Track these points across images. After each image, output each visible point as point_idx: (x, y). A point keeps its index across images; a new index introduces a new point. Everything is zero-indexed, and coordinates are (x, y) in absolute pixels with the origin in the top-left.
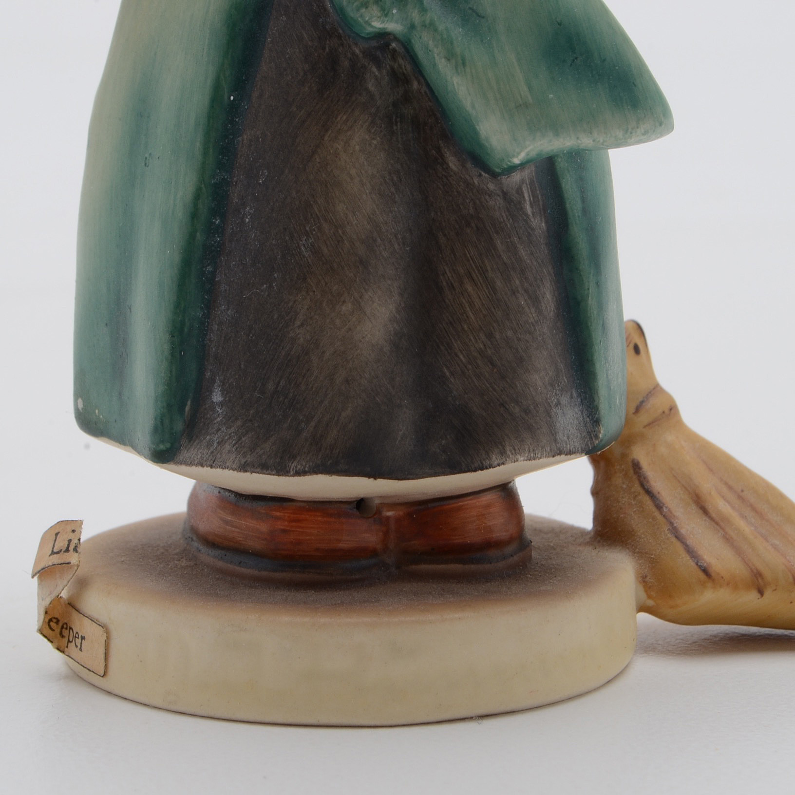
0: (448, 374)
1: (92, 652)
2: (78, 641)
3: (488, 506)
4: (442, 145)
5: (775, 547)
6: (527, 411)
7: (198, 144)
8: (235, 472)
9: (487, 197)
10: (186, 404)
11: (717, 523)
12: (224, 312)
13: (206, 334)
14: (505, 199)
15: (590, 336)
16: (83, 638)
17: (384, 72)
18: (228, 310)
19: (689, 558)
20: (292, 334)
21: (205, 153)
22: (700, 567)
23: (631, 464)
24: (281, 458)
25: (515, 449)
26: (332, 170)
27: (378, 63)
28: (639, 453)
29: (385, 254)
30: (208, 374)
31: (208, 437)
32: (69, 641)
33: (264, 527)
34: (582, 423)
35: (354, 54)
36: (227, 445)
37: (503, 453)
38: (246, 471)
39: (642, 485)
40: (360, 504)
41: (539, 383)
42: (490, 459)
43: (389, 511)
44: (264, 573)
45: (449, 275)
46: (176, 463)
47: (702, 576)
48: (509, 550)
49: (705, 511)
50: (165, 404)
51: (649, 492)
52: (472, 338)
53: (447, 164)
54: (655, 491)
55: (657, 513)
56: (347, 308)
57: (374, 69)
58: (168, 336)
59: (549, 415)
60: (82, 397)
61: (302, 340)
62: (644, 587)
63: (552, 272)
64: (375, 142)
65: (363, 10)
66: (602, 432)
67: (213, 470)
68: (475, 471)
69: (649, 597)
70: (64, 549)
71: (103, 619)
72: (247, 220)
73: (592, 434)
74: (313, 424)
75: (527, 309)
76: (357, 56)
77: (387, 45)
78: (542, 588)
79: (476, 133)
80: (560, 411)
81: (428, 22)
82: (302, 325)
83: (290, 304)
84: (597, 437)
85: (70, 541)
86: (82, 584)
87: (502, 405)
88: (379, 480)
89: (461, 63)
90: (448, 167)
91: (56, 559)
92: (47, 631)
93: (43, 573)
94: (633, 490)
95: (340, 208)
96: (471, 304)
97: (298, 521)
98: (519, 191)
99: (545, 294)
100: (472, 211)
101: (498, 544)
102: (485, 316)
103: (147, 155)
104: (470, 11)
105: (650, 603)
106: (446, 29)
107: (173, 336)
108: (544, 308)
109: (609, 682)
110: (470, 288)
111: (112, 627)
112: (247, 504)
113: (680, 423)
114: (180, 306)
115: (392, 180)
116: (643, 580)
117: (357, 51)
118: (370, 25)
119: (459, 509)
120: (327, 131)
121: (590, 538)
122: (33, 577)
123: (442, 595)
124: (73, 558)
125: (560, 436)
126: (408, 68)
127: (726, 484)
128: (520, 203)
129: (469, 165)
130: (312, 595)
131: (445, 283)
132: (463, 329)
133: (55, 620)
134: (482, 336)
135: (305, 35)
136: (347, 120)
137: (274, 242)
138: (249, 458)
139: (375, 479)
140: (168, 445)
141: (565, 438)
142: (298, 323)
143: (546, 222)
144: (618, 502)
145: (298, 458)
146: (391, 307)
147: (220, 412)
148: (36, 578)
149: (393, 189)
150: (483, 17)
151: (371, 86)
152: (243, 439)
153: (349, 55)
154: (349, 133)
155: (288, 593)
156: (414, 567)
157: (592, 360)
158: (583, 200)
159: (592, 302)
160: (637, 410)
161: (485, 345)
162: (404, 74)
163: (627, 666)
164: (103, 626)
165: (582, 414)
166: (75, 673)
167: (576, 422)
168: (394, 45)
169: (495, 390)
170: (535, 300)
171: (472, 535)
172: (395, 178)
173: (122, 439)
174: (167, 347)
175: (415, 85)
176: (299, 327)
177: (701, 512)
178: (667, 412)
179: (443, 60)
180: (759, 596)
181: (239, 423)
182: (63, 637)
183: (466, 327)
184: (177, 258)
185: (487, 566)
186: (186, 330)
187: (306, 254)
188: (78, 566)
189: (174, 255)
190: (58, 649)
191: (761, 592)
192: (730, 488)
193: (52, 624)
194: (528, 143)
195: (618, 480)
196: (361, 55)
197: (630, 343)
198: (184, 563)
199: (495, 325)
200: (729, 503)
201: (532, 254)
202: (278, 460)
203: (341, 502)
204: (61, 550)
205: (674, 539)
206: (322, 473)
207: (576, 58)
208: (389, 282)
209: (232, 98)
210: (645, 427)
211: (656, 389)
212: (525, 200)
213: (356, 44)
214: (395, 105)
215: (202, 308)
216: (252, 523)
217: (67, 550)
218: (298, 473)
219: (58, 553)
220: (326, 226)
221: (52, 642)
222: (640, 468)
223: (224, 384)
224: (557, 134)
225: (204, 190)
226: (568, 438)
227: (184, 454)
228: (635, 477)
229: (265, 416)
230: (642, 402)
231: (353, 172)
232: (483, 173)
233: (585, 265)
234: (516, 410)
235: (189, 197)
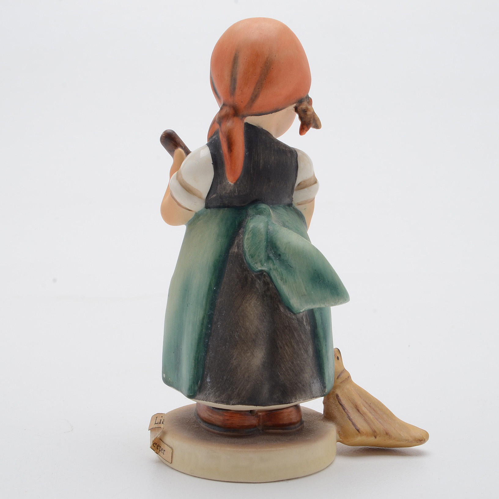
0: (279, 374)
1: (167, 455)
2: (163, 451)
3: (291, 412)
4: (279, 304)
5: (380, 422)
6: (303, 386)
7: (204, 302)
8: (213, 403)
9: (292, 320)
10: (198, 382)
11: (362, 415)
12: (211, 354)
13: (205, 360)
14: (298, 320)
15: (323, 361)
16: (164, 451)
17: (262, 282)
18: (212, 353)
19: (353, 426)
20: (232, 362)
21: (206, 305)
22: (357, 429)
23: (335, 395)
24: (228, 400)
25: (299, 397)
26: (245, 312)
27: (260, 279)
28: (338, 392)
29: (261, 338)
30: (206, 373)
31: (205, 392)
32: (160, 451)
33: (221, 418)
34: (320, 388)
35: (252, 276)
36: (211, 395)
37: (296, 399)
38: (217, 403)
39: (339, 402)
40: (251, 412)
41: (307, 377)
42: (292, 400)
43: (260, 413)
44: (221, 432)
45: (280, 344)
46: (195, 399)
47: (357, 432)
48: (297, 425)
49: (358, 411)
50: (192, 382)
51: (341, 404)
52: (287, 363)
53: (280, 310)
54: (343, 404)
55: (343, 412)
56: (249, 354)
57: (258, 281)
58: (194, 361)
59: (310, 386)
60: (165, 374)
61: (235, 364)
62: (339, 435)
63: (312, 342)
64: (258, 303)
65: (256, 265)
66: (326, 390)
67: (207, 402)
68: (287, 404)
69: (341, 438)
70: (159, 423)
71: (171, 445)
72: (219, 326)
73: (323, 391)
74: (238, 390)
75: (304, 354)
76: (253, 277)
77: (263, 273)
78: (307, 439)
79: (290, 302)
80: (314, 385)
81: (275, 268)
82: (235, 359)
83: (232, 353)
84: (325, 392)
85: (161, 420)
86: (164, 433)
87: (296, 384)
88: (258, 407)
89: (285, 282)
90: (281, 311)
91: (156, 426)
92: (153, 447)
93: (152, 429)
94: (336, 403)
95: (248, 324)
96: (287, 353)
97: (232, 417)
98: (302, 318)
99: (310, 349)
100: (287, 324)
101: (294, 424)
102: (291, 357)
103: (188, 303)
104: (288, 265)
105: (341, 440)
106: (281, 271)
107: (195, 361)
108: (309, 354)
109: (327, 467)
110: (287, 348)
111: (174, 448)
112: (216, 410)
113: (352, 381)
114: (198, 352)
115: (263, 315)
116: (339, 433)
117: (253, 275)
118: (258, 269)
119: (282, 413)
120: (244, 300)
121: (323, 418)
122: (149, 430)
123: (276, 441)
124: (162, 426)
125: (314, 393)
126: (269, 280)
127: (365, 401)
128: (302, 322)
129: (287, 310)
130: (236, 440)
131: (279, 346)
132: (284, 360)
133: (155, 444)
134: (290, 363)
135: (238, 270)
136: (250, 297)
137: (227, 334)
138: (218, 399)
139: (256, 406)
140: (193, 394)
141: (315, 393)
142: (234, 359)
143: (310, 327)
144: (331, 407)
145: (233, 400)
146: (262, 354)
147: (209, 384)
148: (150, 431)
149: (263, 318)
150: (292, 267)
151: (257, 286)
152: (216, 393)
153: (251, 277)
154: (250, 301)
155: (229, 439)
156: (267, 431)
157: (324, 369)
158: (322, 320)
159: (324, 351)
160: (338, 378)
161: (291, 366)
162: (267, 282)
163: (333, 461)
164: (171, 448)
165: (320, 385)
166: (161, 460)
167: (318, 388)
168: (265, 273)
169: (294, 379)
170: (306, 351)
171: (286, 421)
172: (264, 314)
173: (178, 388)
174: (193, 364)
175: (271, 285)
176: (234, 360)
177: (357, 411)
178: (347, 378)
179: (280, 280)
180: (375, 438)
181: (215, 388)
182: (158, 449)
183: (285, 360)
184: (197, 337)
185: (290, 431)
186: (199, 359)
187: (237, 338)
188: (163, 428)
189: (196, 336)
190: (156, 453)
191: (376, 437)
192: (367, 403)
193: (154, 445)
194: (305, 306)
195: (331, 400)
196: (255, 277)
197: (336, 356)
198: (195, 426)
199: (294, 359)
200: (366, 408)
201: (306, 337)
202: (227, 400)
203: (245, 411)
204: (158, 423)
205: (349, 420)
206: (240, 405)
207: (320, 281)
208: (262, 346)
209: (215, 288)
210: (340, 383)
211: (344, 370)
212: (304, 321)
213: (253, 273)
214: (265, 292)
215: (204, 353)
216: (218, 416)
217: (160, 423)
218: (233, 405)
219: (157, 424)
220: (243, 330)
221: (154, 451)
222: (338, 397)
223: (210, 376)
224: (314, 304)
225: (206, 316)
226: (316, 393)
227: (198, 397)
228: (337, 399)
229: (223, 387)
230: (340, 375)
231: (252, 313)
232: (291, 313)
233: (322, 340)
234: (300, 385)
235: (201, 318)
